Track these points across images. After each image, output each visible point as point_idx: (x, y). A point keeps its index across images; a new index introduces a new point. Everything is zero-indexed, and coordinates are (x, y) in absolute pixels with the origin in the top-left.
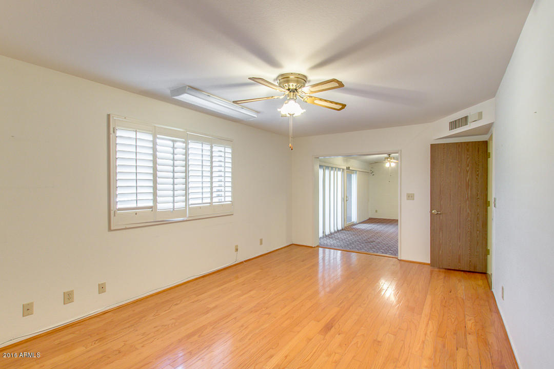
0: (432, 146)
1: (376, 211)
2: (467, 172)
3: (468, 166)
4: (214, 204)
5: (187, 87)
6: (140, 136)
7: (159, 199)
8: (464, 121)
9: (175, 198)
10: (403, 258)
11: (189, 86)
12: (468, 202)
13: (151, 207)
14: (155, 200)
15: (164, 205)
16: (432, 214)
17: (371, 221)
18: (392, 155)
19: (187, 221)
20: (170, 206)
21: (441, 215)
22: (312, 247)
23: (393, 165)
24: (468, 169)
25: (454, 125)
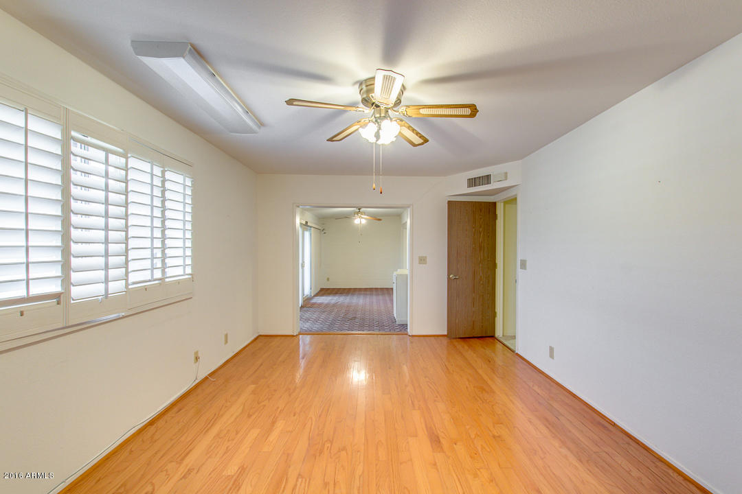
0: (450, 203)
1: (328, 279)
2: (480, 233)
3: (481, 227)
4: (167, 280)
5: (190, 46)
6: (35, 125)
7: (75, 277)
8: (487, 179)
9: (110, 271)
10: (414, 333)
11: (192, 45)
12: (481, 265)
13: (57, 296)
14: (66, 280)
15: (87, 288)
16: (449, 279)
17: (324, 292)
18: (362, 210)
19: (124, 317)
20: (99, 289)
21: (458, 280)
22: (293, 336)
23: (364, 221)
24: (481, 230)
25: (473, 182)
